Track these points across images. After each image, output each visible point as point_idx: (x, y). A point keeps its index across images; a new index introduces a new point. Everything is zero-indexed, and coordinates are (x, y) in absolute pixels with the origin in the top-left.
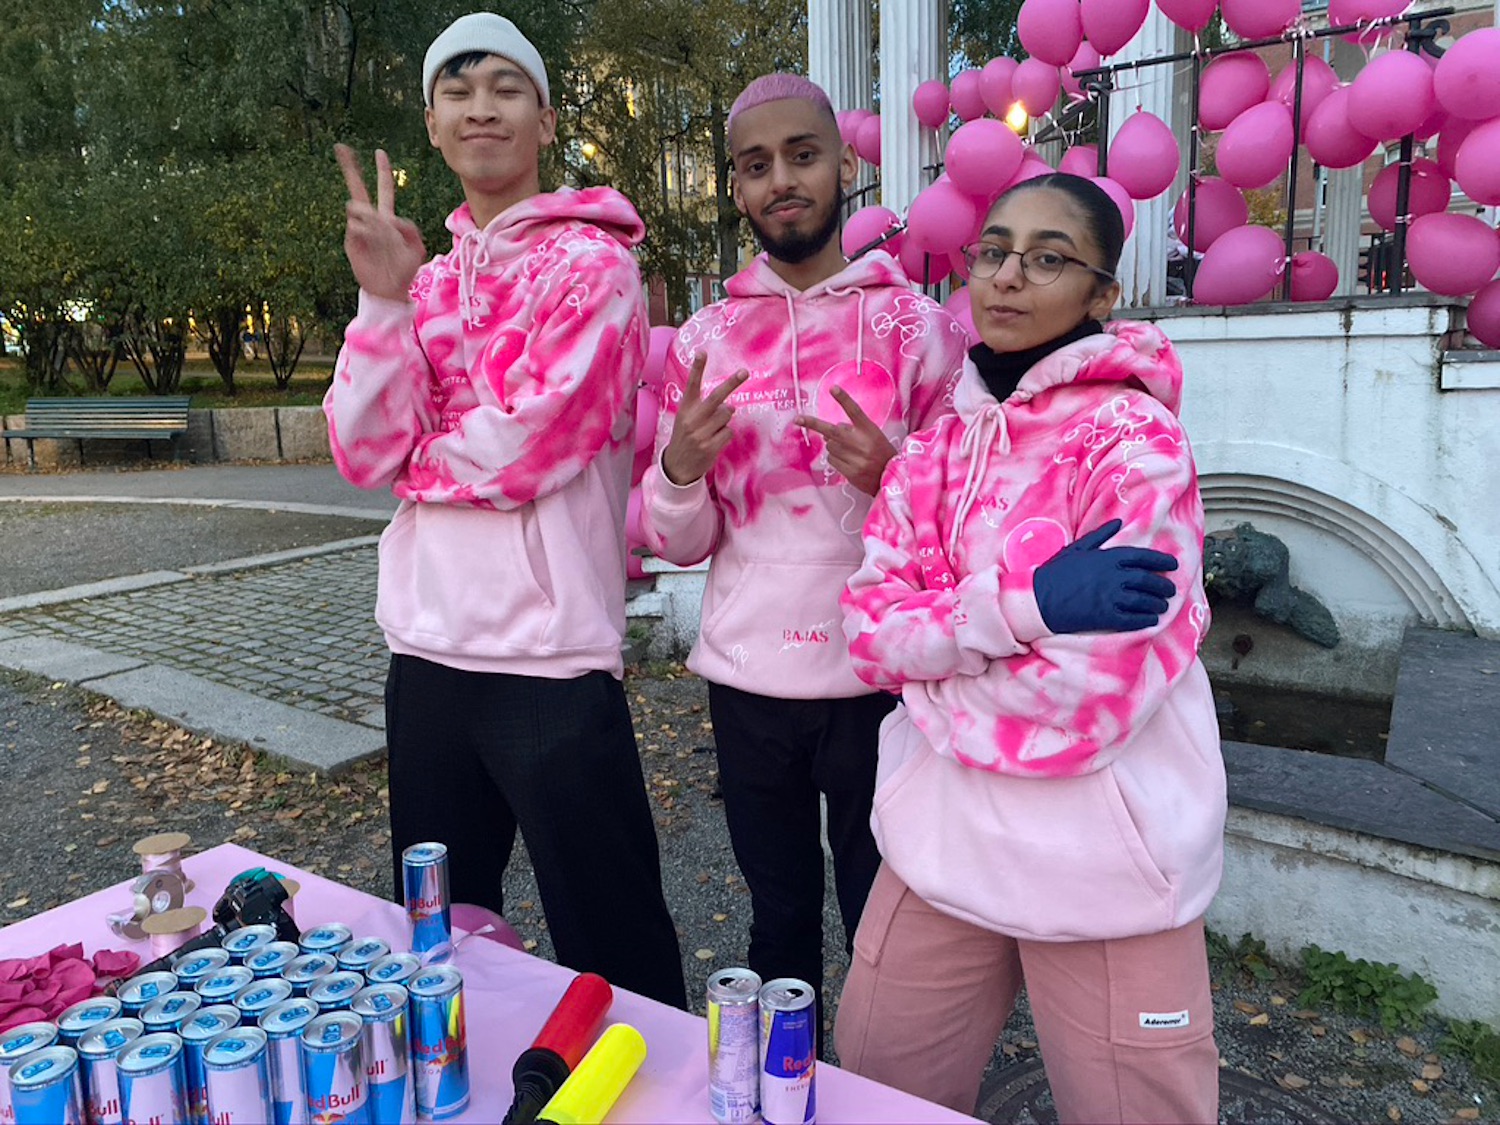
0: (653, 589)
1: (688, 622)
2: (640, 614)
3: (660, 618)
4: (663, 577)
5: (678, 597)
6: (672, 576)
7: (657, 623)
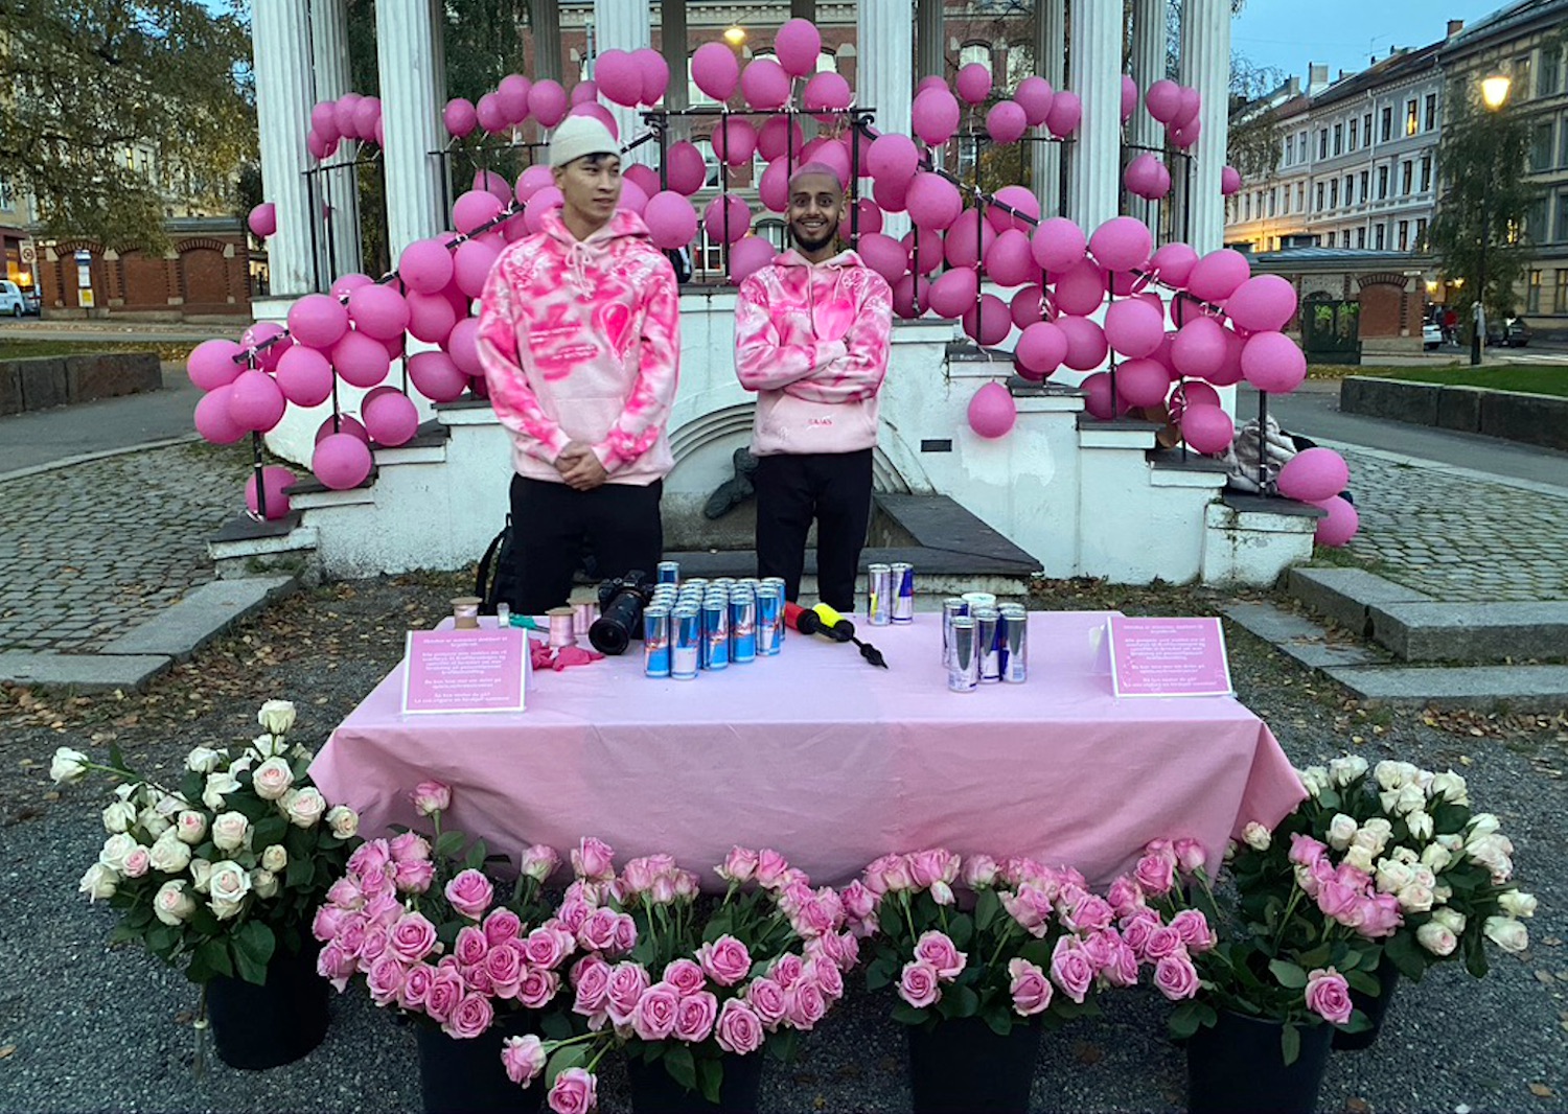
0: (299, 525)
1: (334, 552)
2: (295, 547)
3: (313, 550)
4: (308, 513)
5: (324, 530)
6: (318, 512)
7: (310, 555)
